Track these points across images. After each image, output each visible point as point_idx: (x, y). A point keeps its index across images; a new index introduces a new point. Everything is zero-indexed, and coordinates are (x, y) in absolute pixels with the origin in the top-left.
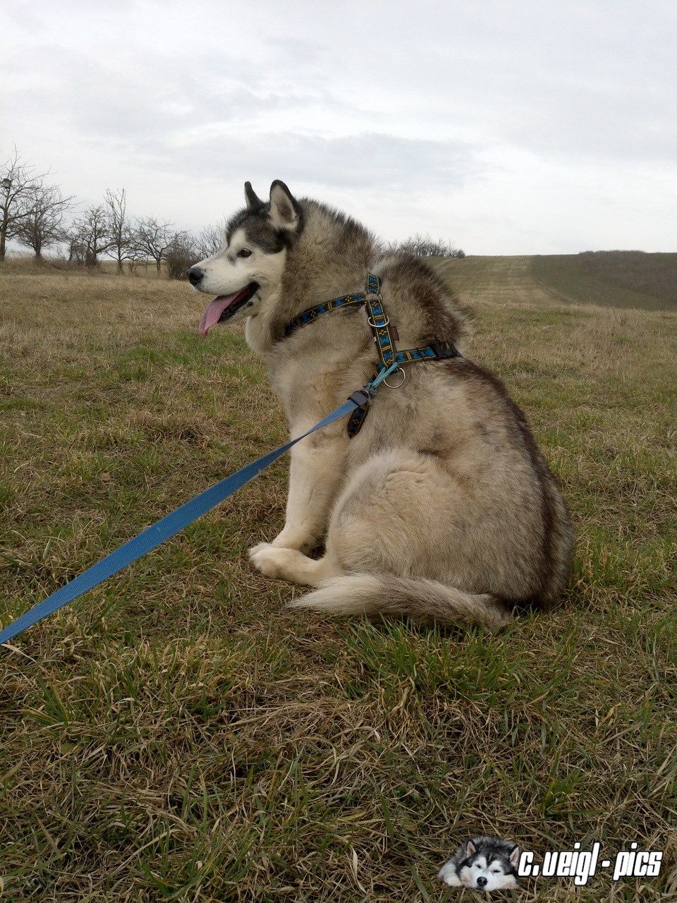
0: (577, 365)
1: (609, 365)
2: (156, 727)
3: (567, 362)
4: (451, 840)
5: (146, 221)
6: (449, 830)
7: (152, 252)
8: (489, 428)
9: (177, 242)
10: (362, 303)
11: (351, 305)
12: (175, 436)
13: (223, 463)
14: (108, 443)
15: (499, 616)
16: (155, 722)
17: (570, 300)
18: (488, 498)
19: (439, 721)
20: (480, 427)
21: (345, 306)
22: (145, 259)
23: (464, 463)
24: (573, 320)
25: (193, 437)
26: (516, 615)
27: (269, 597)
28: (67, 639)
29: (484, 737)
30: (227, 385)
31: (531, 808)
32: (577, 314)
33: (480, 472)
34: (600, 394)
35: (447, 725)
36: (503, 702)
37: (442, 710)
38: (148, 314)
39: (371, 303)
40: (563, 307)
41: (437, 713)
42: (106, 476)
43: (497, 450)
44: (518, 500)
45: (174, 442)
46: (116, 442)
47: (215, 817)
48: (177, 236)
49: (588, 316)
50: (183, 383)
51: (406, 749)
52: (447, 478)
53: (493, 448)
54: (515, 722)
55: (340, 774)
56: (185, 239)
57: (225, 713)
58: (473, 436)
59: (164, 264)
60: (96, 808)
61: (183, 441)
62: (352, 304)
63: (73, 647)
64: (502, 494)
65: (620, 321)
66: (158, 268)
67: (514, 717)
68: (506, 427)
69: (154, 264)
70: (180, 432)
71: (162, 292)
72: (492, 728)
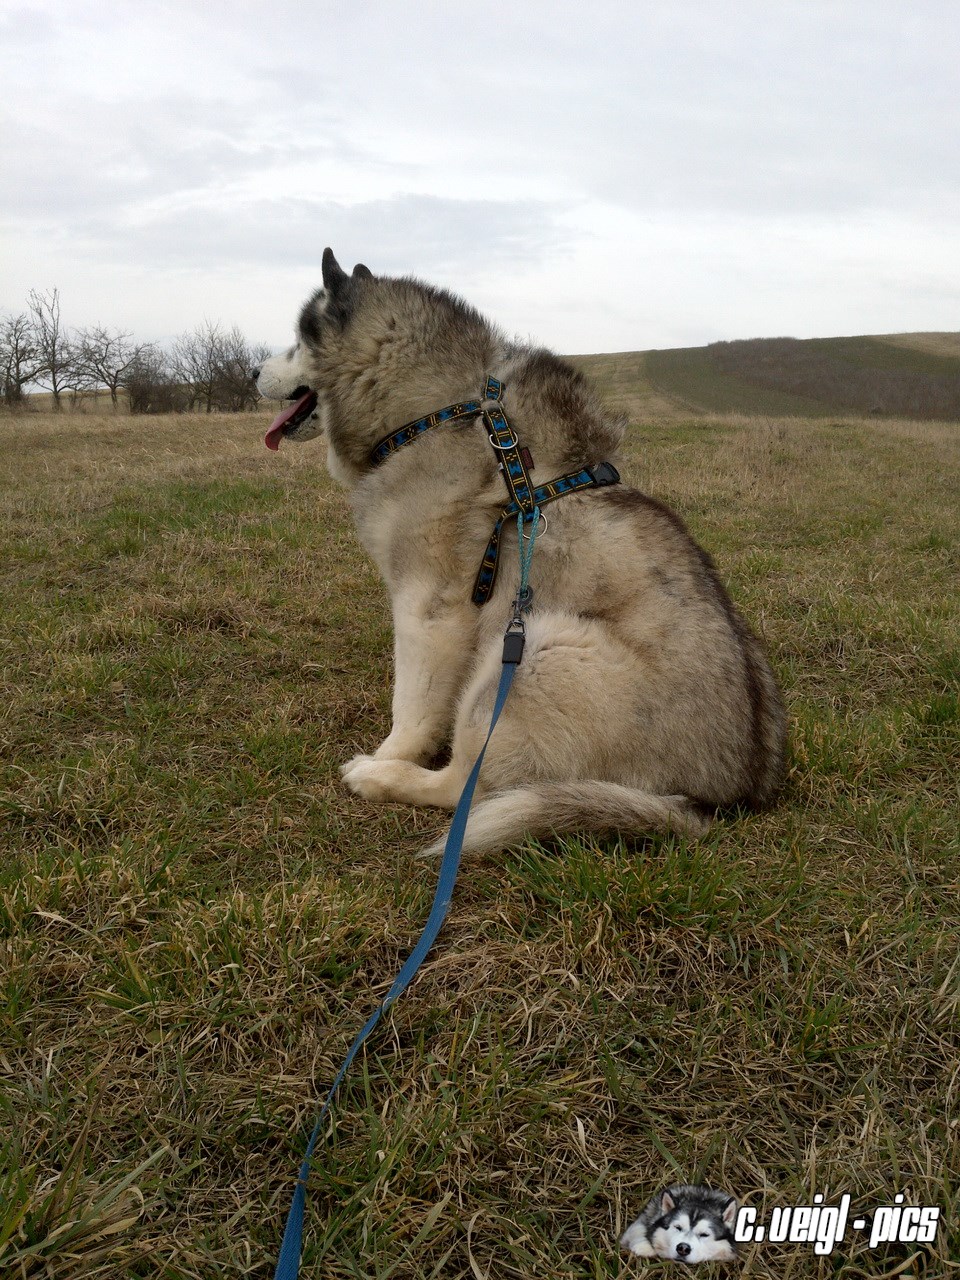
0: (730, 495)
1: (774, 492)
2: (274, 998)
3: (717, 492)
4: (692, 1097)
5: (91, 332)
6: (687, 1085)
7: (102, 376)
8: (670, 575)
9: (139, 359)
10: (478, 414)
11: (462, 417)
12: (201, 626)
13: (278, 657)
14: (110, 641)
15: (697, 822)
16: (272, 993)
17: (702, 410)
18: (679, 670)
19: (647, 956)
20: (657, 573)
21: (456, 419)
22: (93, 387)
23: (642, 624)
24: (714, 436)
25: (226, 625)
26: (720, 818)
27: (383, 824)
28: (124, 899)
29: (708, 972)
30: (258, 552)
31: (785, 1050)
32: (717, 428)
33: (664, 635)
34: (768, 531)
35: (659, 961)
36: (724, 927)
37: (648, 942)
38: (117, 464)
39: (490, 413)
40: (696, 420)
41: (643, 947)
42: (117, 685)
43: (684, 604)
44: (716, 670)
45: (202, 634)
46: (120, 640)
47: (380, 1100)
48: (138, 351)
49: (732, 430)
50: (195, 554)
51: (612, 993)
52: (621, 649)
53: (677, 601)
54: (744, 950)
55: (535, 1031)
56: (150, 355)
57: (362, 974)
58: (650, 586)
59: (121, 393)
60: (217, 1106)
61: (215, 632)
62: (463, 415)
63: (134, 909)
64: (697, 664)
65: (776, 433)
66: (114, 400)
67: (742, 944)
68: (691, 572)
69: (107, 394)
70: (208, 618)
71: (129, 432)
72: (716, 959)
